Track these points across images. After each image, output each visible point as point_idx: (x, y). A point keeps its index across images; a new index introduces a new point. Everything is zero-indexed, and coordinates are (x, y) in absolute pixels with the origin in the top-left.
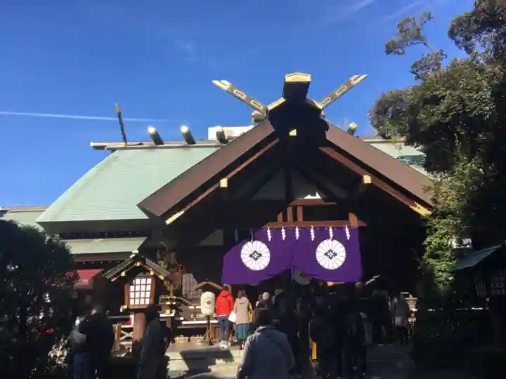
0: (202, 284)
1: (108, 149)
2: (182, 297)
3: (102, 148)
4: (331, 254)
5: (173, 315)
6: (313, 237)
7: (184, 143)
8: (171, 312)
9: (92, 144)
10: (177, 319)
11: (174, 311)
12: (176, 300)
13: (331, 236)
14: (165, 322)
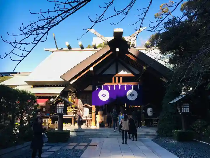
0: (85, 105)
1: (51, 51)
2: (78, 109)
3: (48, 50)
4: (132, 95)
5: (74, 116)
6: (125, 89)
7: (80, 49)
8: (74, 115)
9: (45, 49)
10: (76, 117)
11: (75, 114)
12: (76, 110)
13: (133, 88)
14: (72, 118)
